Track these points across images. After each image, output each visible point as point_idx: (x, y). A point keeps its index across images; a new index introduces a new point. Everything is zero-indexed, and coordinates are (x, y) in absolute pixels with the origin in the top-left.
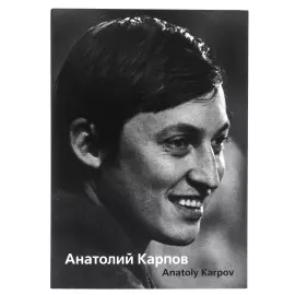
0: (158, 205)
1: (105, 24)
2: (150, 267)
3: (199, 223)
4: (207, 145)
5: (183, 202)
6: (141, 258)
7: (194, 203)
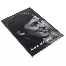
0: (39, 34)
1: (11, 18)
2: (46, 42)
3: (48, 32)
4: (39, 23)
5: (43, 31)
6: (44, 42)
7: (44, 30)
